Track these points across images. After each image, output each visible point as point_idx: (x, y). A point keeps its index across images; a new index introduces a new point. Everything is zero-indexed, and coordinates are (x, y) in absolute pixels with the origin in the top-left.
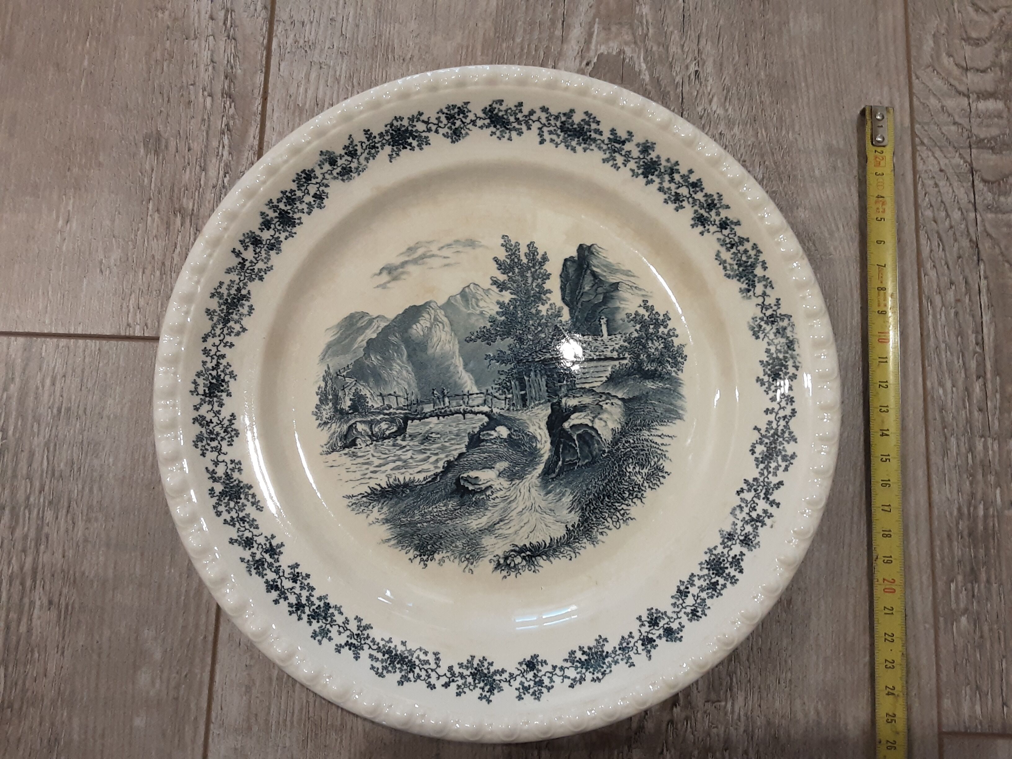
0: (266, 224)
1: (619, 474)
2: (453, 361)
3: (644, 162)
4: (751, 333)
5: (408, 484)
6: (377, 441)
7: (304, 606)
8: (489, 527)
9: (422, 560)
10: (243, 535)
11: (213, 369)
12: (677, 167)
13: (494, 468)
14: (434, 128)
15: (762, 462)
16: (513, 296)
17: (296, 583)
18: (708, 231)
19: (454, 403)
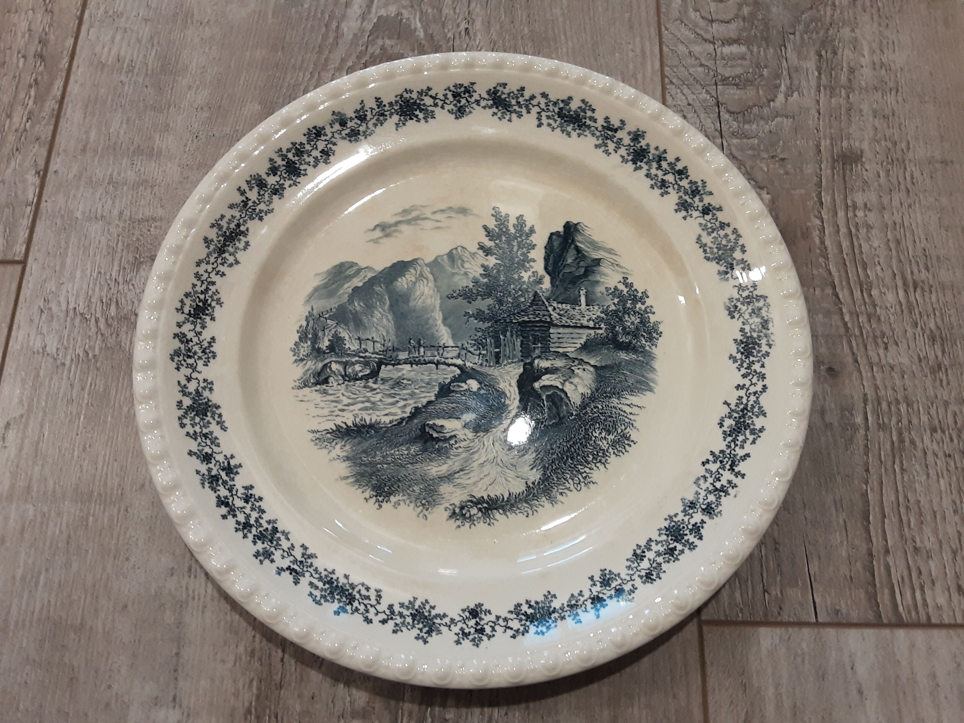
0: (273, 170)
1: (585, 438)
2: (433, 314)
3: (634, 149)
4: (727, 312)
5: (373, 425)
6: (349, 381)
7: (251, 526)
8: (450, 475)
9: (378, 501)
10: (203, 450)
11: (202, 293)
12: (665, 155)
13: (460, 418)
14: (440, 103)
15: (729, 435)
16: (498, 262)
17: (248, 503)
18: (691, 216)
19: (429, 353)
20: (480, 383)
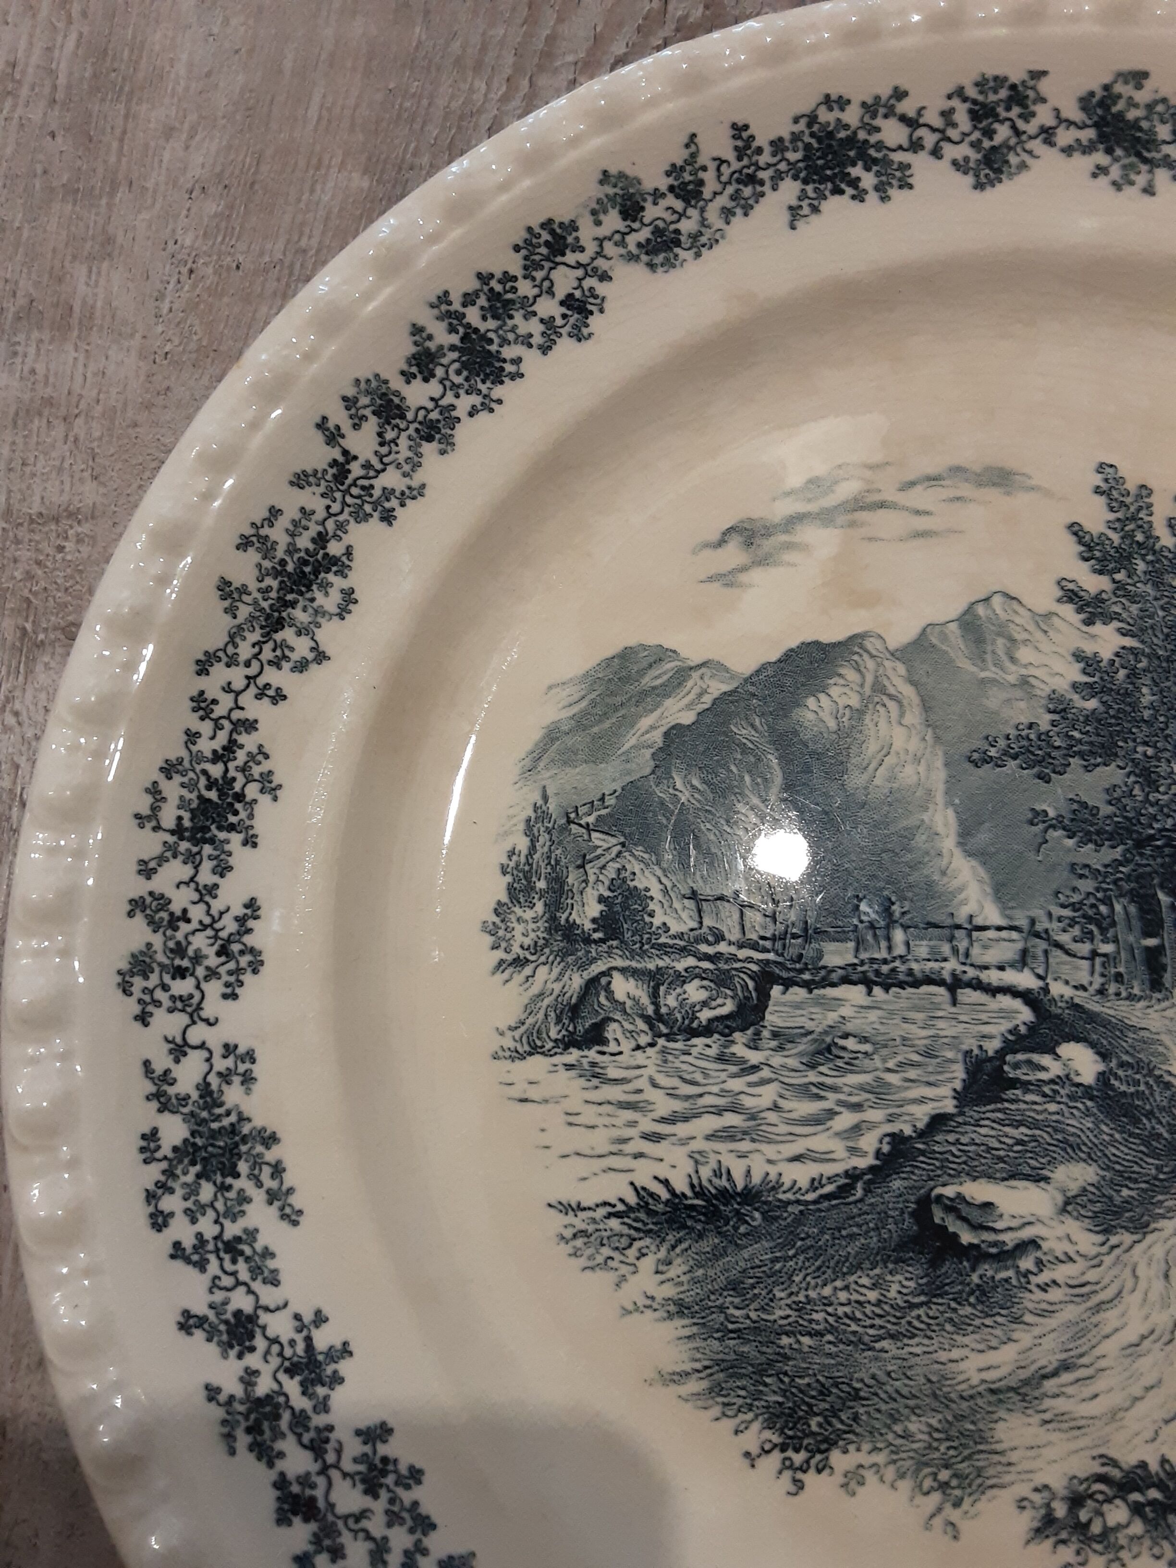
0: (423, 363)
2: (926, 818)
5: (759, 1193)
6: (669, 1037)
8: (1026, 1382)
10: (226, 1303)
11: (216, 758)
13: (1046, 1179)
14: (930, 140)
16: (1128, 642)
17: (376, 1496)
19: (922, 950)
20: (1104, 1055)
